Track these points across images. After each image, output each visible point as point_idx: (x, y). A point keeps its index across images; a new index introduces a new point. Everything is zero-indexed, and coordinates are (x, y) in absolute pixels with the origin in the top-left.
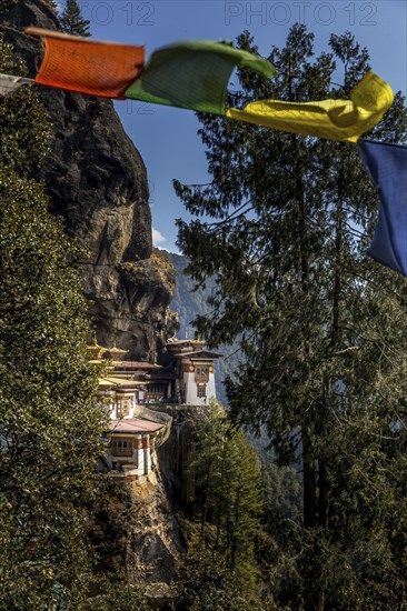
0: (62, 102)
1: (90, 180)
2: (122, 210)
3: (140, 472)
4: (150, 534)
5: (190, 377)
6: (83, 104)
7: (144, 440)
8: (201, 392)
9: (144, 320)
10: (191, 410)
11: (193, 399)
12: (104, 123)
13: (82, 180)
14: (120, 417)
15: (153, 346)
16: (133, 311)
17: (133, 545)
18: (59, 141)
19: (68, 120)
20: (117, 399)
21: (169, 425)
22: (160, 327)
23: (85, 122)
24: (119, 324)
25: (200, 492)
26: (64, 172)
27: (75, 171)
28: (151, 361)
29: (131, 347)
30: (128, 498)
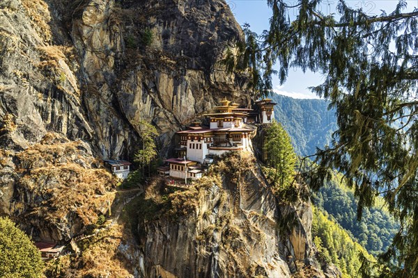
0: (209, 8)
1: (222, 38)
2: (235, 49)
3: (243, 147)
4: (248, 170)
5: (264, 113)
6: (218, 9)
7: (245, 135)
8: (269, 118)
9: (246, 92)
10: (265, 125)
11: (265, 121)
12: (226, 15)
13: (218, 38)
14: (236, 126)
15: (250, 103)
16: (241, 89)
17: (241, 174)
18: (209, 24)
19: (212, 15)
20: (234, 120)
21: (256, 130)
22: (252, 95)
23: (219, 15)
24: (236, 94)
25: (269, 155)
26: (211, 35)
27: (215, 34)
28: (249, 108)
29: (241, 103)
30: (239, 157)
